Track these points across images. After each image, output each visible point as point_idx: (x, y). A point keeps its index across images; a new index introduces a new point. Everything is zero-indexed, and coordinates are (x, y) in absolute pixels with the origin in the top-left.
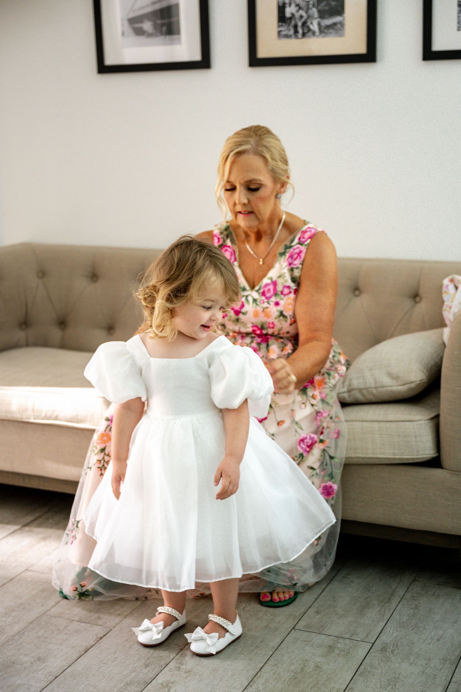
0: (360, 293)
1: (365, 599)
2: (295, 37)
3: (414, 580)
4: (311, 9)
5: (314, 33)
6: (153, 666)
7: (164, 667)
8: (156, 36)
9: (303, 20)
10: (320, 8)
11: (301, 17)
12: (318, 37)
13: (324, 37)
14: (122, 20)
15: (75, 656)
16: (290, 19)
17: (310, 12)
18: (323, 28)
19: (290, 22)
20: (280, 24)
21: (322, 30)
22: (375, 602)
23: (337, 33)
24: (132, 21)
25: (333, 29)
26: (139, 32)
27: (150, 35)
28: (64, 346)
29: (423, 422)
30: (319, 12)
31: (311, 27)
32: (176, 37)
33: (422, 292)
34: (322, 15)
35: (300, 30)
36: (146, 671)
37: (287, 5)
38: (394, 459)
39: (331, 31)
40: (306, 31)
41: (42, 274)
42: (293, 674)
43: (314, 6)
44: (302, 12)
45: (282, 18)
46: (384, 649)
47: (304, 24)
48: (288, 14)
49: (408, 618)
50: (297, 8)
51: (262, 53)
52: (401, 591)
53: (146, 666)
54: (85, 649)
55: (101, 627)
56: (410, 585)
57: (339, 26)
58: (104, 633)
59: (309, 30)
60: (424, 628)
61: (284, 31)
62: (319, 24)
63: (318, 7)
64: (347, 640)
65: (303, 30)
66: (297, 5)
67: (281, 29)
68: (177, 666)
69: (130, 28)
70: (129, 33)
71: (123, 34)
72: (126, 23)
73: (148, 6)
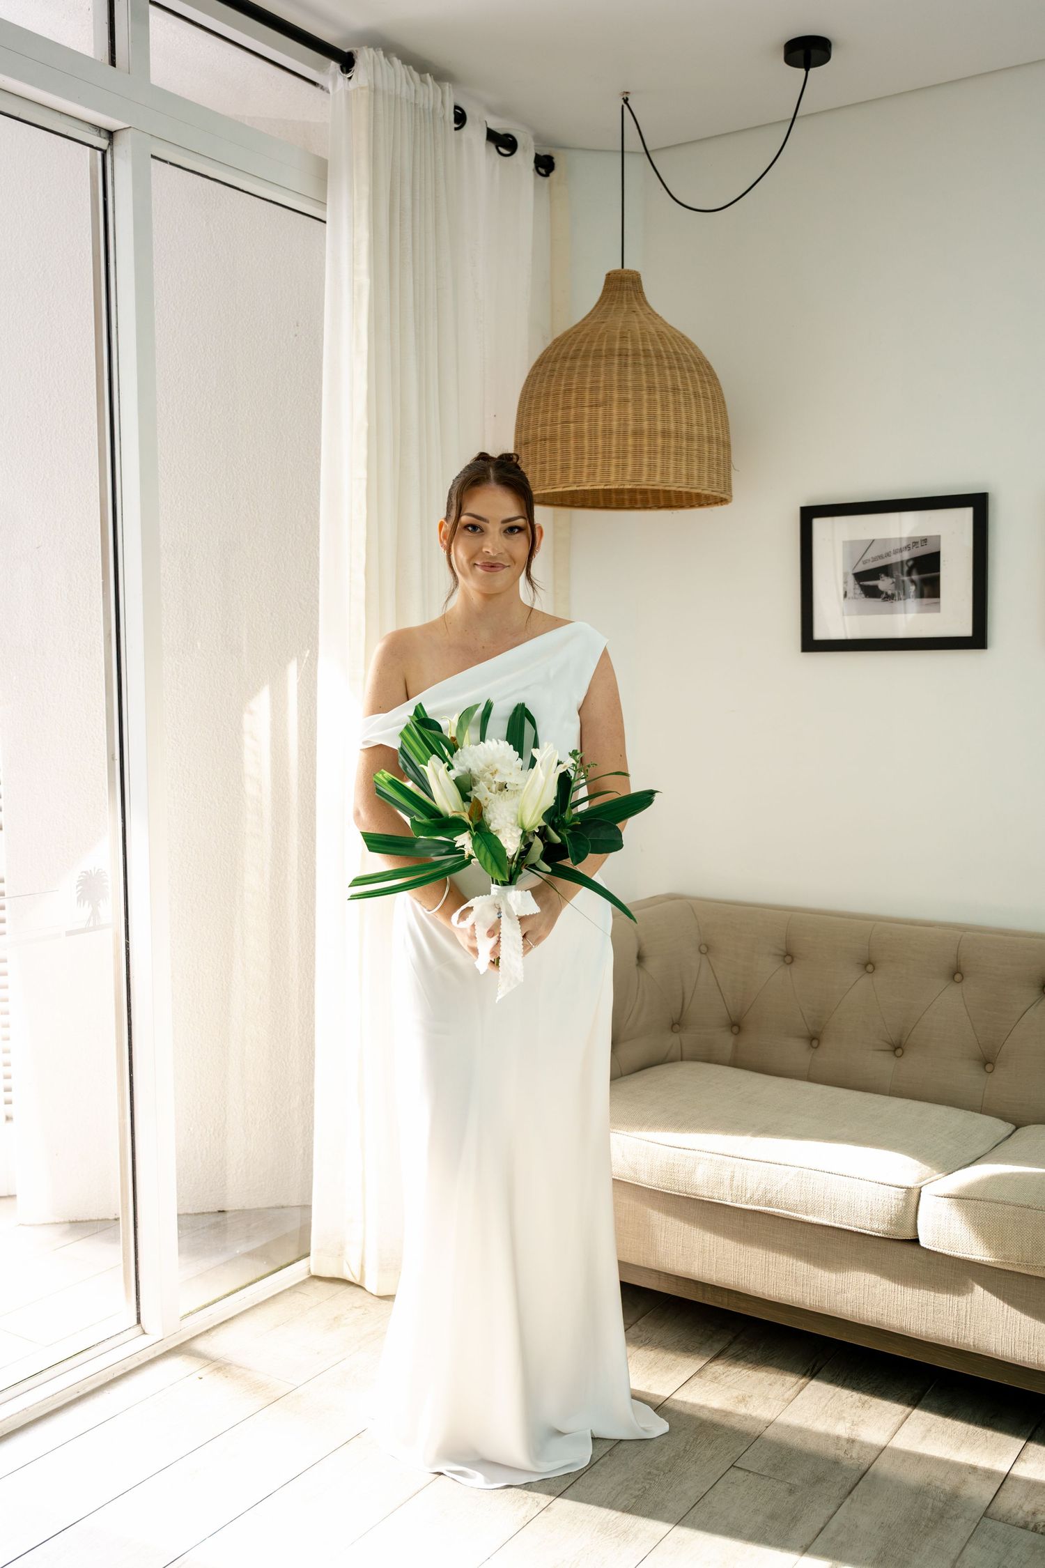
8: (900, 599)
14: (845, 575)
24: (860, 577)
26: (872, 593)
27: (889, 597)
28: (736, 1062)
32: (933, 600)
41: (706, 949)
69: (857, 586)
70: (855, 594)
71: (845, 595)
72: (851, 579)
73: (888, 555)
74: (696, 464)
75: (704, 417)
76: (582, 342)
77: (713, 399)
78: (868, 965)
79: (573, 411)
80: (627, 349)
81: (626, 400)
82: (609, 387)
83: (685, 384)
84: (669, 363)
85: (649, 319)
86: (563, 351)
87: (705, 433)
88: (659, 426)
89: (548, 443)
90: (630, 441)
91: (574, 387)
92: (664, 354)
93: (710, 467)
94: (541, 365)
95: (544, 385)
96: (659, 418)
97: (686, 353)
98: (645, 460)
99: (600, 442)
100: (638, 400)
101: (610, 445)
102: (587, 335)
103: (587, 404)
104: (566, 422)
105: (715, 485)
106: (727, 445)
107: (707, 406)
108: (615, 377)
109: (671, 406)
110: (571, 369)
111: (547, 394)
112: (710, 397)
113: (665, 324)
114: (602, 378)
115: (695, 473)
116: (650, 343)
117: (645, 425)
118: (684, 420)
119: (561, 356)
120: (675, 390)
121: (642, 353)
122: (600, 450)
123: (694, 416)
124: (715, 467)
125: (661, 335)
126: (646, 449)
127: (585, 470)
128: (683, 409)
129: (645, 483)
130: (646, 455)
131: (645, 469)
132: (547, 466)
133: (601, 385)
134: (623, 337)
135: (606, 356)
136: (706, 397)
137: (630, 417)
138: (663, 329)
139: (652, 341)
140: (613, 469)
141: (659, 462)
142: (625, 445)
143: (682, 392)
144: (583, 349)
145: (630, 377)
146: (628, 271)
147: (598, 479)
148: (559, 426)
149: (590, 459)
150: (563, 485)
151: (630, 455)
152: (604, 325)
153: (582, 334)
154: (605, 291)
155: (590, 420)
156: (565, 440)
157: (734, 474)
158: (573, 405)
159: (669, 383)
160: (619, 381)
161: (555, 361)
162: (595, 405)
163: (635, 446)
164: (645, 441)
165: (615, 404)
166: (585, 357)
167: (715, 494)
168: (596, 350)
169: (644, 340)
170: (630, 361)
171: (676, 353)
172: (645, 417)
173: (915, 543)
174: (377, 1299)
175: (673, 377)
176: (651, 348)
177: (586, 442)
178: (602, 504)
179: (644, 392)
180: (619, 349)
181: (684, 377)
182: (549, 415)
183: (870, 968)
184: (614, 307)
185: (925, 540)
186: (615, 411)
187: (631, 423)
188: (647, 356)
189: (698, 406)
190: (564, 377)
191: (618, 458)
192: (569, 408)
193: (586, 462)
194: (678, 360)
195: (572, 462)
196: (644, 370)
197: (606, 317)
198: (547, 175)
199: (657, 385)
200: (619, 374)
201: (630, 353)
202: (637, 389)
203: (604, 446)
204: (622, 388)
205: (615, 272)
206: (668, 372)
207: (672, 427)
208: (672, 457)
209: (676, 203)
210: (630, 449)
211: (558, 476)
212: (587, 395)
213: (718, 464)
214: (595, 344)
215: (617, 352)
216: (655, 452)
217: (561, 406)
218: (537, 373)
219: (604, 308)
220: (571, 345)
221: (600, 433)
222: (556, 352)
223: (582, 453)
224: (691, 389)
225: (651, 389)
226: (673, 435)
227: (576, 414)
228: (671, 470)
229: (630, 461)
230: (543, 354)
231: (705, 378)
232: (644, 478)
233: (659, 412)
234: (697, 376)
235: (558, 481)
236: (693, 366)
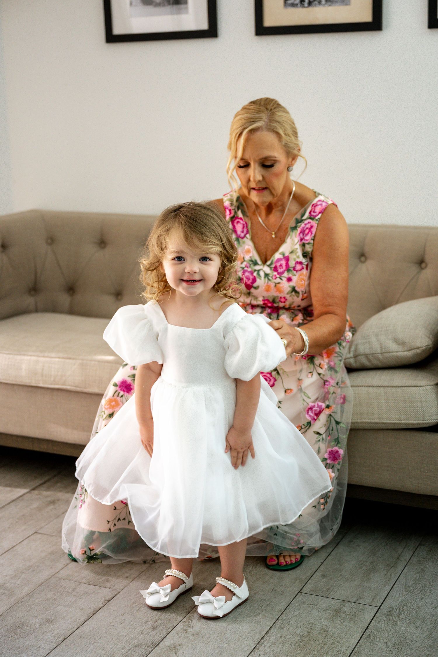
0: (366, 259)
1: (372, 563)
2: (301, 6)
3: (420, 545)
5: (320, 2)
6: (161, 628)
7: (171, 629)
8: (164, 6)
12: (324, 5)
13: (330, 5)
15: (83, 619)
22: (381, 566)
23: (343, 1)
27: (158, 5)
28: (72, 311)
29: (428, 387)
32: (183, 6)
33: (427, 259)
35: (306, 0)
36: (153, 633)
38: (400, 424)
41: (51, 240)
42: (299, 637)
46: (390, 613)
49: (413, 582)
51: (268, 22)
52: (407, 556)
53: (154, 628)
54: (94, 612)
55: (109, 590)
56: (416, 549)
58: (112, 596)
60: (431, 593)
64: (353, 603)
65: (309, 0)
68: (185, 628)
70: (137, 3)
71: (132, 4)
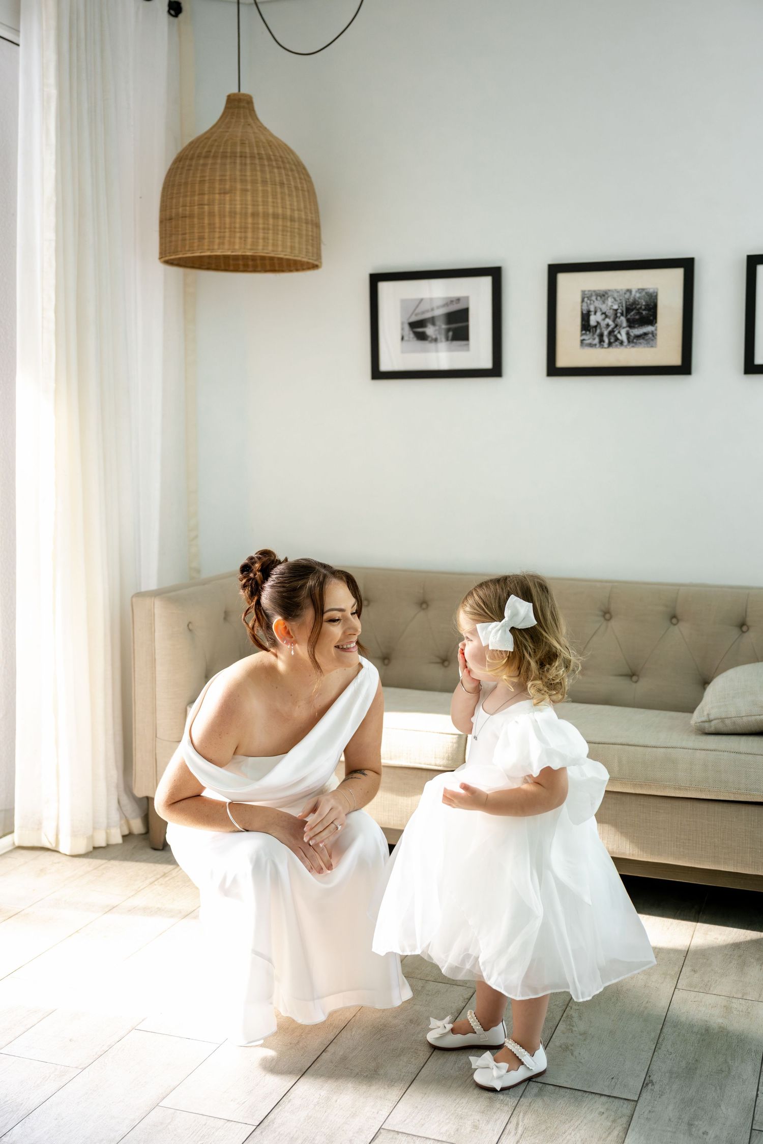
0: (678, 620)
2: (600, 346)
4: (619, 317)
5: (622, 343)
7: (553, 1029)
8: (441, 341)
9: (610, 329)
10: (629, 317)
11: (608, 325)
12: (626, 347)
13: (633, 347)
14: (402, 323)
16: (596, 327)
17: (618, 320)
18: (632, 338)
19: (596, 330)
20: (584, 332)
21: (630, 340)
23: (648, 343)
24: (413, 325)
25: (643, 338)
26: (422, 337)
27: (435, 340)
30: (628, 320)
31: (619, 336)
32: (464, 342)
33: (749, 621)
34: (631, 324)
35: (606, 340)
37: (593, 313)
39: (641, 341)
40: (612, 340)
43: (622, 314)
44: (608, 321)
45: (586, 326)
47: (611, 333)
48: (593, 322)
50: (604, 316)
51: (562, 362)
57: (650, 336)
58: (470, 994)
59: (617, 339)
61: (589, 339)
62: (628, 334)
63: (626, 316)
65: (609, 340)
66: (604, 313)
67: (584, 337)
68: (568, 1027)
69: (411, 332)
70: (409, 337)
71: (402, 338)
72: (407, 327)
73: (432, 310)
74: (297, 240)
75: (302, 206)
76: (212, 146)
77: (308, 191)
78: (423, 604)
79: (206, 197)
80: (246, 153)
81: (246, 190)
82: (233, 180)
83: (288, 180)
84: (277, 164)
85: (259, 130)
86: (198, 151)
87: (303, 217)
88: (271, 211)
89: (188, 220)
90: (250, 220)
91: (207, 178)
92: (272, 157)
93: (307, 241)
94: (180, 161)
95: (184, 176)
96: (270, 204)
97: (288, 156)
98: (261, 235)
99: (227, 220)
100: (255, 192)
101: (235, 223)
102: (216, 140)
103: (217, 191)
104: (201, 205)
105: (311, 255)
106: (317, 226)
107: (304, 195)
108: (238, 173)
109: (279, 196)
110: (205, 165)
111: (186, 184)
112: (305, 189)
113: (272, 135)
114: (228, 173)
115: (297, 245)
116: (262, 149)
117: (261, 209)
118: (288, 207)
119: (196, 155)
120: (282, 184)
121: (257, 156)
122: (227, 226)
123: (295, 204)
124: (311, 241)
125: (269, 142)
126: (261, 226)
127: (217, 241)
128: (287, 198)
129: (261, 251)
130: (261, 231)
131: (261, 241)
132: (187, 236)
133: (228, 178)
134: (243, 143)
135: (231, 157)
136: (303, 190)
137: (249, 202)
138: (271, 139)
139: (264, 147)
140: (237, 240)
141: (271, 236)
142: (246, 223)
143: (286, 186)
144: (213, 151)
145: (248, 173)
146: (244, 95)
147: (226, 247)
148: (196, 207)
149: (220, 232)
150: (200, 251)
151: (250, 230)
152: (228, 134)
153: (212, 139)
154: (227, 108)
155: (220, 204)
156: (201, 217)
157: (323, 247)
158: (206, 192)
159: (277, 179)
160: (241, 175)
161: (192, 159)
162: (223, 192)
163: (253, 224)
164: (261, 221)
165: (238, 193)
166: (215, 157)
167: (310, 261)
168: (223, 152)
169: (258, 147)
170: (248, 161)
171: (281, 157)
172: (260, 203)
173: (452, 302)
174: (70, 858)
175: (280, 174)
176: (263, 152)
177: (217, 220)
178: (223, 267)
179: (259, 185)
180: (241, 152)
181: (287, 175)
182: (188, 199)
183: (424, 606)
184: (234, 120)
185: (458, 300)
186: (238, 198)
187: (250, 207)
188: (261, 158)
189: (297, 196)
190: (199, 171)
191: (241, 232)
192: (203, 194)
193: (217, 235)
194: (283, 162)
195: (206, 235)
196: (258, 168)
197: (229, 128)
198: (176, 15)
199: (269, 180)
200: (241, 170)
201: (248, 155)
202: (254, 182)
203: (230, 223)
204: (243, 181)
205: (234, 94)
206: (276, 170)
207: (280, 211)
208: (280, 233)
209: (279, 47)
210: (250, 226)
211: (196, 244)
212: (217, 185)
213: (312, 240)
214: (222, 148)
215: (238, 155)
216: (268, 229)
217: (197, 192)
218: (178, 168)
219: (227, 120)
220: (203, 147)
221: (227, 214)
222: (192, 152)
223: (214, 228)
224: (292, 183)
225: (264, 182)
226: (281, 217)
227: (209, 200)
228: (280, 243)
229: (249, 235)
230: (181, 152)
231: (302, 177)
232: (260, 247)
233: (270, 200)
234: (297, 175)
235: (195, 248)
236: (294, 167)
